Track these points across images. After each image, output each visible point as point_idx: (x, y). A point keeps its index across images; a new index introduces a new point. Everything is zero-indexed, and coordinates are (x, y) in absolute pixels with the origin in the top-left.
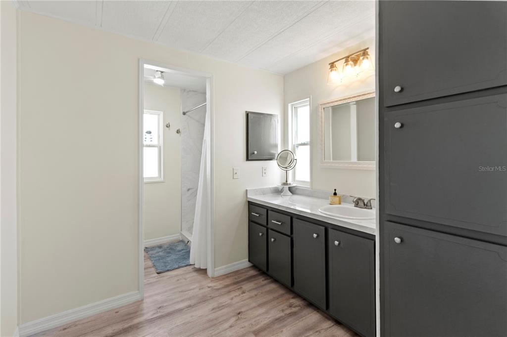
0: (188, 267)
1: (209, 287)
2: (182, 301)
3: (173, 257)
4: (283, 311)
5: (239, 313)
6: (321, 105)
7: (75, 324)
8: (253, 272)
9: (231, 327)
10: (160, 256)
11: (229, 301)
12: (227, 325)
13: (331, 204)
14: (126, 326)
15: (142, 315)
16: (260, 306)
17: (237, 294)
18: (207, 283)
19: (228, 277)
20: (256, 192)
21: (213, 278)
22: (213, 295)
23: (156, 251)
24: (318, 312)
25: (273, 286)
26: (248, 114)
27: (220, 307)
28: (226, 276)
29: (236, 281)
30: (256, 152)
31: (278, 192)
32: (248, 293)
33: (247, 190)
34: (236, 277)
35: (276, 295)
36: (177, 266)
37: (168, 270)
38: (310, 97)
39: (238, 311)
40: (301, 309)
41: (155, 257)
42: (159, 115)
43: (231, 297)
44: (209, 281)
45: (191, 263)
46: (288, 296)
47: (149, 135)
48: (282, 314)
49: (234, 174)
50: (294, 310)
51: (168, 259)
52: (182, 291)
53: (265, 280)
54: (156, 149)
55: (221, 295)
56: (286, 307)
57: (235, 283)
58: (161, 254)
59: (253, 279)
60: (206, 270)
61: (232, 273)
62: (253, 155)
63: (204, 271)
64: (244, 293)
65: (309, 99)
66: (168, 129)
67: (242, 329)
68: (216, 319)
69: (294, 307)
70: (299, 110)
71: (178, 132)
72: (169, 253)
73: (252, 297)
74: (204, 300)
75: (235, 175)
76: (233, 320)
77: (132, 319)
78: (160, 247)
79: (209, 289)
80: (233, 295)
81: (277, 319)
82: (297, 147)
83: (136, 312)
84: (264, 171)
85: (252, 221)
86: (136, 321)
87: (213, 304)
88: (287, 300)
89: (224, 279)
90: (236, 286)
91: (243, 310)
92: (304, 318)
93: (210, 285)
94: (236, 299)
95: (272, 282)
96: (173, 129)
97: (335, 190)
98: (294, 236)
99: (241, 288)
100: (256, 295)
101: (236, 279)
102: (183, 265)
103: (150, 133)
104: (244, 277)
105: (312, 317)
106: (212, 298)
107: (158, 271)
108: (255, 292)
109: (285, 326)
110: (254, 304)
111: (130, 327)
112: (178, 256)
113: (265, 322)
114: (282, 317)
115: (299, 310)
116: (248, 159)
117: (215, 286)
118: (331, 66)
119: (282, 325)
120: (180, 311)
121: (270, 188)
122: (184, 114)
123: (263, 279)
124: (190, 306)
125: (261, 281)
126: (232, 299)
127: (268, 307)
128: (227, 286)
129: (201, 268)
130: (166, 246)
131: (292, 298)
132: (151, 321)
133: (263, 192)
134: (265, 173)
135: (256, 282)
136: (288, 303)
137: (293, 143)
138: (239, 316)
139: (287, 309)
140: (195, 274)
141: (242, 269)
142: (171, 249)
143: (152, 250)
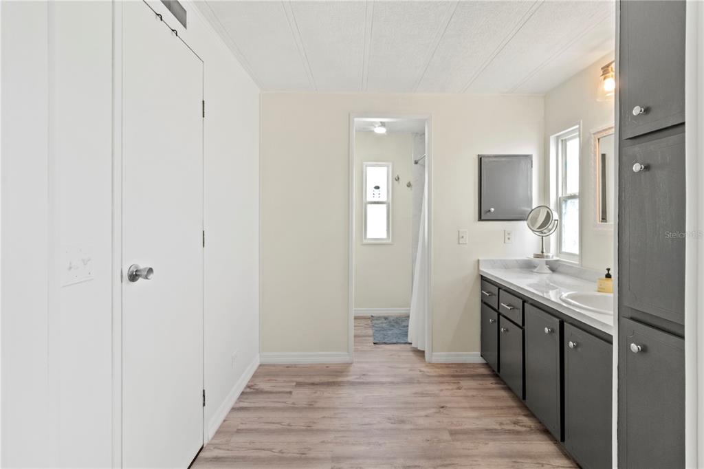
0: (407, 345)
1: (421, 371)
2: (387, 376)
3: (396, 331)
4: (501, 424)
5: (443, 407)
6: (594, 134)
7: (295, 366)
8: (484, 371)
9: (426, 416)
10: (383, 328)
11: (437, 392)
12: (423, 413)
13: (599, 291)
14: (331, 380)
15: (347, 376)
16: (473, 408)
17: (450, 387)
18: (420, 366)
19: (448, 367)
20: (493, 264)
21: (429, 363)
22: (420, 380)
23: (380, 322)
24: (555, 443)
25: (503, 393)
26: (481, 158)
27: (422, 394)
28: (448, 366)
29: (457, 374)
30: (492, 209)
31: (528, 266)
32: (464, 391)
33: (478, 261)
34: (459, 370)
35: (500, 404)
36: (395, 341)
37: (385, 343)
38: (579, 125)
39: (442, 405)
40: (531, 431)
41: (377, 327)
42: (388, 167)
43: (441, 388)
44: (424, 365)
45: (410, 341)
46: (518, 411)
47: (378, 190)
48: (498, 427)
49: (460, 237)
50: (518, 428)
51: (390, 332)
52: (390, 367)
53: (496, 383)
54: (384, 207)
55: (429, 383)
56: (508, 422)
57: (453, 376)
58: (384, 325)
59: (479, 378)
60: (423, 352)
61: (455, 364)
62: (488, 214)
63: (421, 353)
64: (459, 388)
65: (577, 126)
66: (397, 182)
67: (438, 423)
68: (414, 403)
69: (520, 426)
70: (568, 143)
71: (409, 185)
72: (393, 326)
73: (466, 396)
74: (410, 381)
75: (461, 240)
76: (431, 411)
77: (337, 376)
78: (386, 318)
79: (420, 373)
80: (443, 387)
81: (487, 430)
82: (566, 201)
83: (342, 372)
84: (507, 236)
85: (485, 303)
86: (340, 379)
87: (417, 389)
88: (515, 414)
89: (442, 367)
90: (452, 378)
91: (448, 405)
92: (529, 442)
93: (423, 369)
94: (446, 392)
95: (503, 389)
96: (403, 182)
97: (608, 270)
98: (526, 327)
99: (459, 383)
100: (473, 396)
101: (457, 371)
102: (402, 341)
103: (377, 188)
104: (468, 372)
105: (544, 446)
106: (419, 382)
107: (375, 341)
108: (474, 393)
109: (493, 440)
110: (467, 405)
111: (334, 382)
112: (401, 332)
113: (470, 427)
114: (496, 430)
115: (526, 431)
116: (480, 219)
117: (428, 372)
118: (603, 72)
119: (491, 437)
120: (382, 383)
121: (517, 261)
122: (416, 163)
123: (494, 381)
124: (392, 383)
125: (490, 383)
126: (442, 390)
127: (482, 414)
128: (442, 376)
129: (419, 348)
130: (392, 319)
131: (525, 415)
132: (352, 384)
133: (506, 266)
134: (509, 239)
135: (481, 382)
136: (514, 419)
137: (560, 195)
138: (442, 410)
139: (507, 424)
140: (411, 354)
141: (470, 364)
142: (397, 323)
143: (377, 320)
